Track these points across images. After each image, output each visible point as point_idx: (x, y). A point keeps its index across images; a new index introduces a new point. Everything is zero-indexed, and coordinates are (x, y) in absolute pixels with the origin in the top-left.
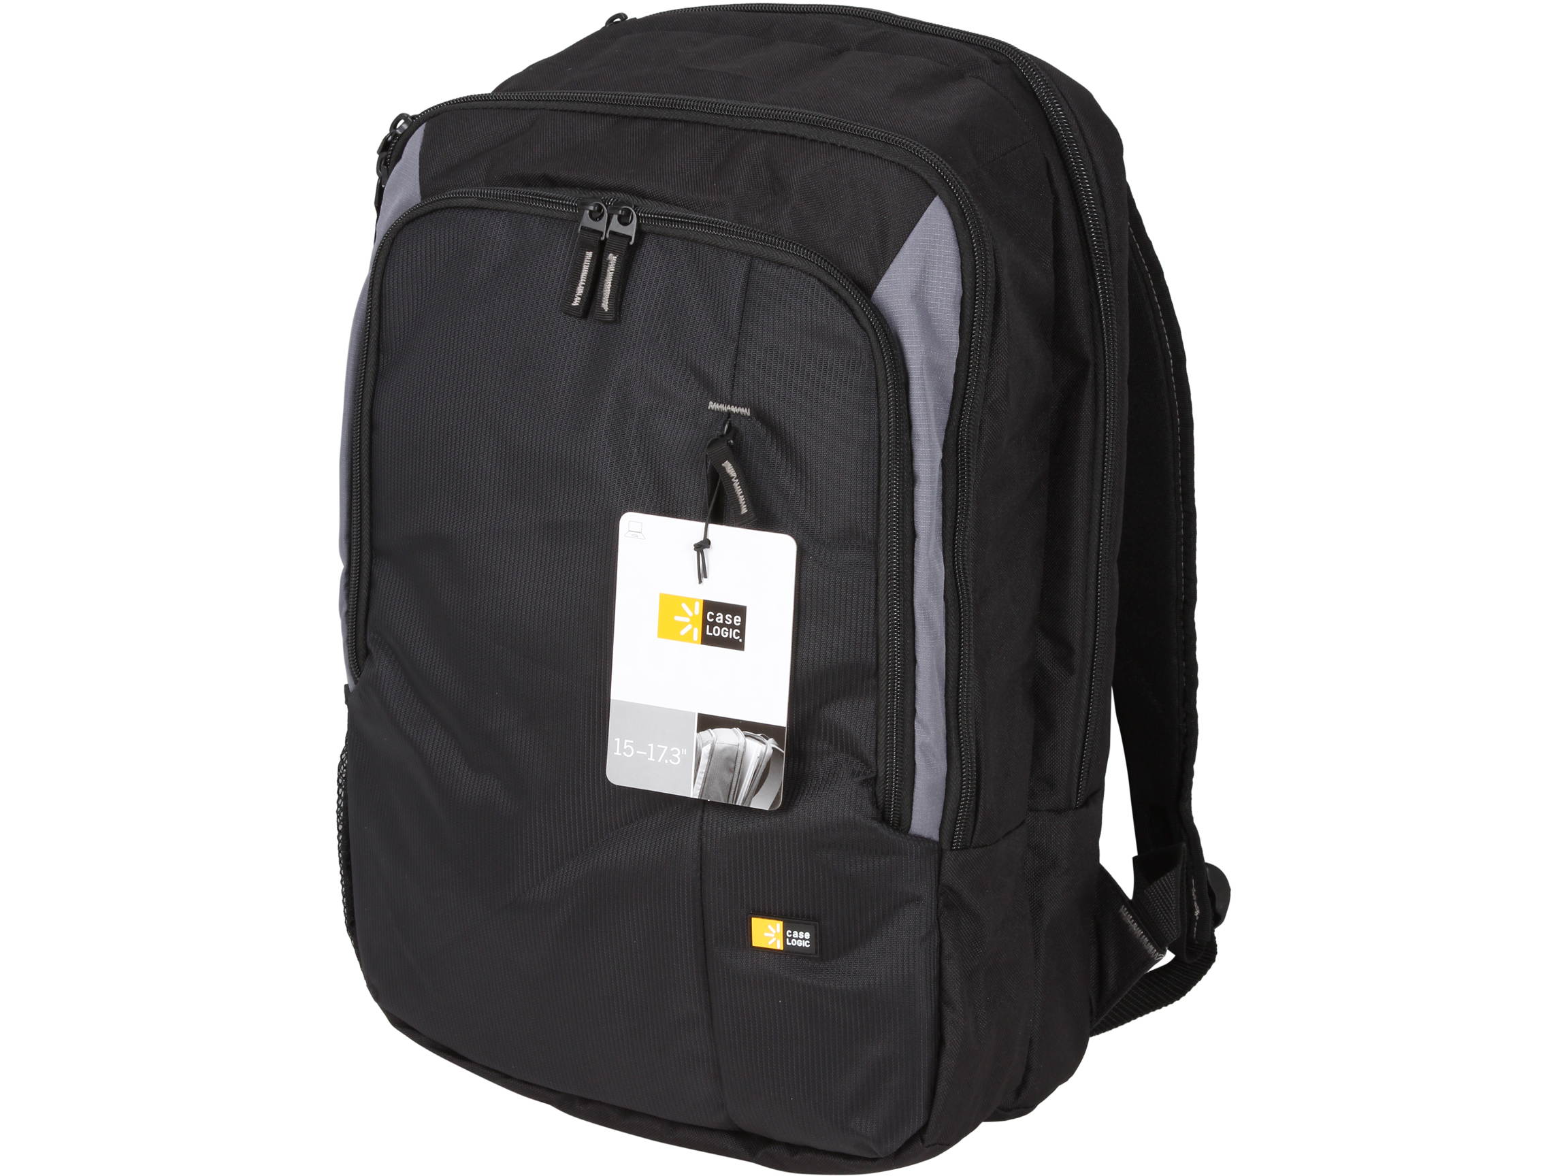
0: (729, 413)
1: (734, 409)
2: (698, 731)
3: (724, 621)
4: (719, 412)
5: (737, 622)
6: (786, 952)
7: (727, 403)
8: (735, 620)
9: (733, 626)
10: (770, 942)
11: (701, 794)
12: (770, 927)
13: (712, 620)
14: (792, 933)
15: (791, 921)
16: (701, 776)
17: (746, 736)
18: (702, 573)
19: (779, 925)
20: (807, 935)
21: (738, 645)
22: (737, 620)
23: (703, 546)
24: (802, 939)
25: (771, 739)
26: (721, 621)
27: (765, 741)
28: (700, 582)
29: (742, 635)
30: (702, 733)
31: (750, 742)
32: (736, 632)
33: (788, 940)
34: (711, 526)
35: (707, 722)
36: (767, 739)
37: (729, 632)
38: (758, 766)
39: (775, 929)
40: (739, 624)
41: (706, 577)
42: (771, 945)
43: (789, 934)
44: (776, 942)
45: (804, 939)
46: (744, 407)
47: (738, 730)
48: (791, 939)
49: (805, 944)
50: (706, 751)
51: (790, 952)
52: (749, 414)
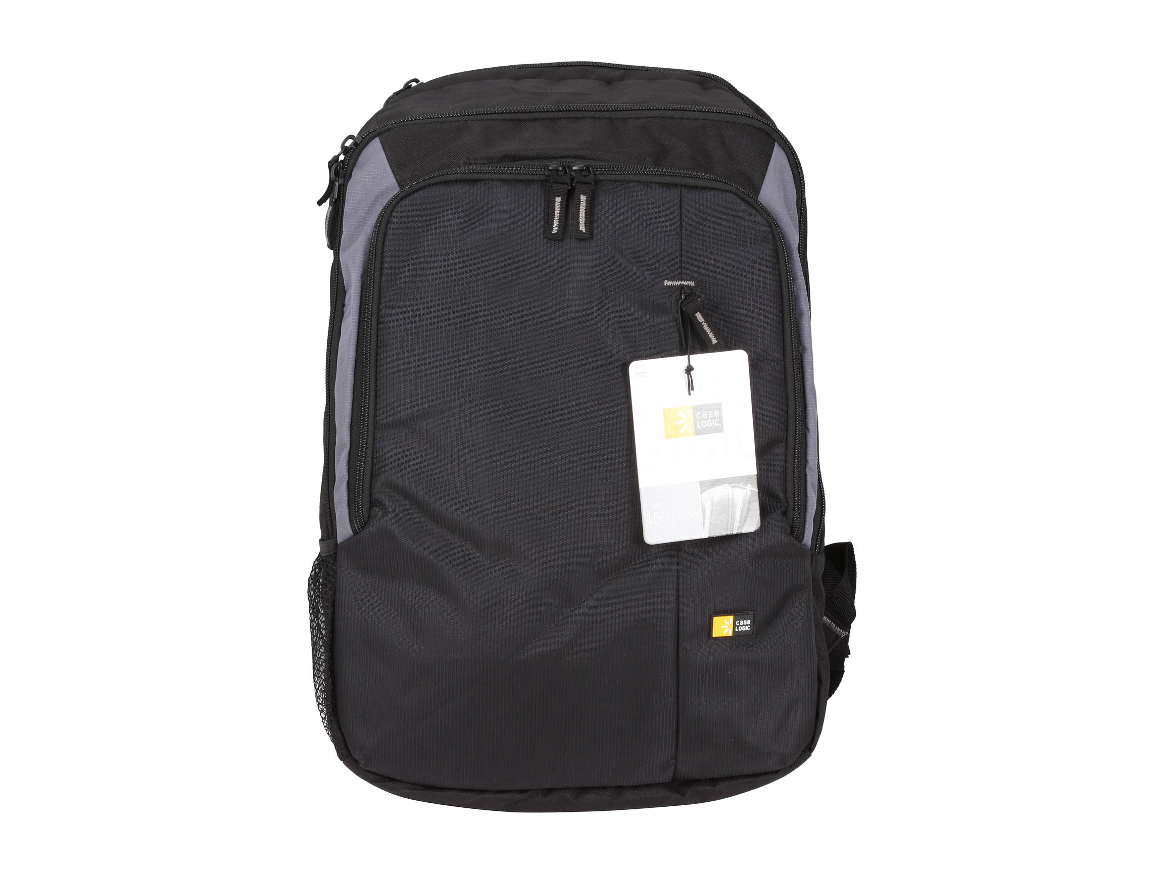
0: (682, 286)
1: (685, 283)
2: (701, 493)
3: (708, 417)
4: (672, 287)
5: (717, 415)
6: (735, 636)
7: (678, 280)
8: (715, 413)
9: (714, 418)
10: (725, 632)
11: (709, 533)
12: (726, 621)
13: (700, 417)
14: (739, 623)
15: (738, 614)
16: (707, 522)
17: (732, 487)
18: (691, 387)
19: (731, 618)
20: (749, 622)
21: (719, 430)
22: (716, 413)
23: (689, 369)
24: (745, 625)
25: (749, 485)
26: (706, 417)
27: (746, 487)
28: (690, 394)
29: (721, 422)
30: (703, 494)
31: (735, 490)
32: (717, 422)
33: (736, 627)
34: (692, 356)
35: (707, 485)
36: (746, 485)
37: (712, 422)
38: (744, 505)
39: (729, 621)
40: (718, 416)
41: (693, 389)
42: (726, 633)
43: (738, 623)
44: (728, 631)
45: (747, 625)
46: (690, 280)
47: (726, 485)
48: (738, 627)
49: (747, 628)
50: (708, 505)
51: (737, 635)
52: (693, 285)
